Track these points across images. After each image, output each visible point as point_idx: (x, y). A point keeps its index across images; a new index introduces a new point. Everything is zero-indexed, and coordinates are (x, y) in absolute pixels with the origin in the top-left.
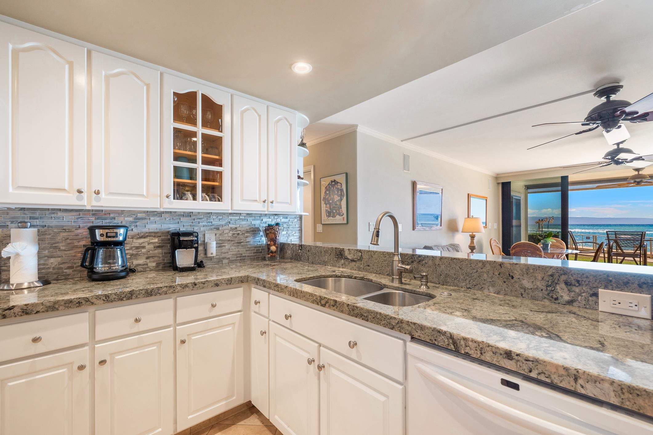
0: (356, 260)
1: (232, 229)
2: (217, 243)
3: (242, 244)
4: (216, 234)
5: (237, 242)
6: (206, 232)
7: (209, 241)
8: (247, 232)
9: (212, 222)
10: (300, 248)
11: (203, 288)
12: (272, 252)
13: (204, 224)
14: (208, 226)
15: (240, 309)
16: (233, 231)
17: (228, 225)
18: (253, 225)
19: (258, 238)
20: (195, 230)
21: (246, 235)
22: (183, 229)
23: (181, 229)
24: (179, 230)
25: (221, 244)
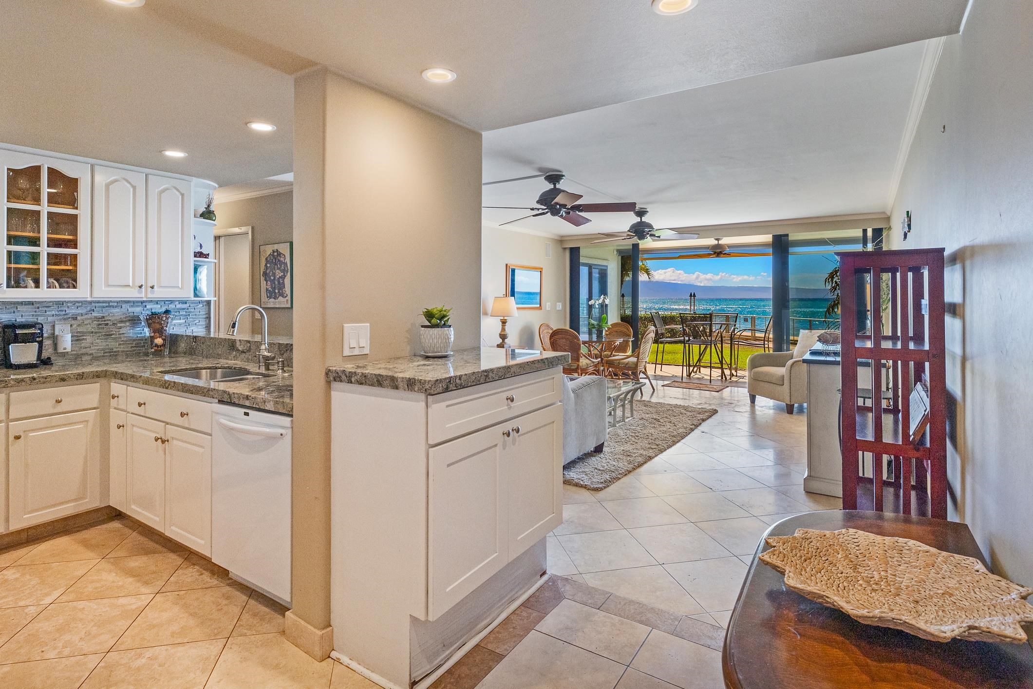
0: (246, 351)
1: (97, 319)
2: (72, 336)
3: (113, 336)
4: (71, 326)
5: (105, 334)
6: (56, 322)
7: (61, 333)
8: (121, 322)
9: (65, 311)
10: (195, 340)
11: (44, 383)
12: (157, 346)
13: (53, 312)
14: (59, 315)
15: (95, 406)
16: (98, 321)
17: (91, 313)
18: (131, 313)
19: (139, 329)
20: (39, 321)
21: (119, 325)
22: (20, 320)
23: (18, 320)
24: (16, 321)
25: (80, 337)
